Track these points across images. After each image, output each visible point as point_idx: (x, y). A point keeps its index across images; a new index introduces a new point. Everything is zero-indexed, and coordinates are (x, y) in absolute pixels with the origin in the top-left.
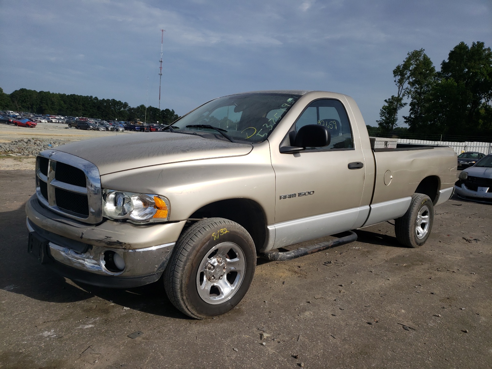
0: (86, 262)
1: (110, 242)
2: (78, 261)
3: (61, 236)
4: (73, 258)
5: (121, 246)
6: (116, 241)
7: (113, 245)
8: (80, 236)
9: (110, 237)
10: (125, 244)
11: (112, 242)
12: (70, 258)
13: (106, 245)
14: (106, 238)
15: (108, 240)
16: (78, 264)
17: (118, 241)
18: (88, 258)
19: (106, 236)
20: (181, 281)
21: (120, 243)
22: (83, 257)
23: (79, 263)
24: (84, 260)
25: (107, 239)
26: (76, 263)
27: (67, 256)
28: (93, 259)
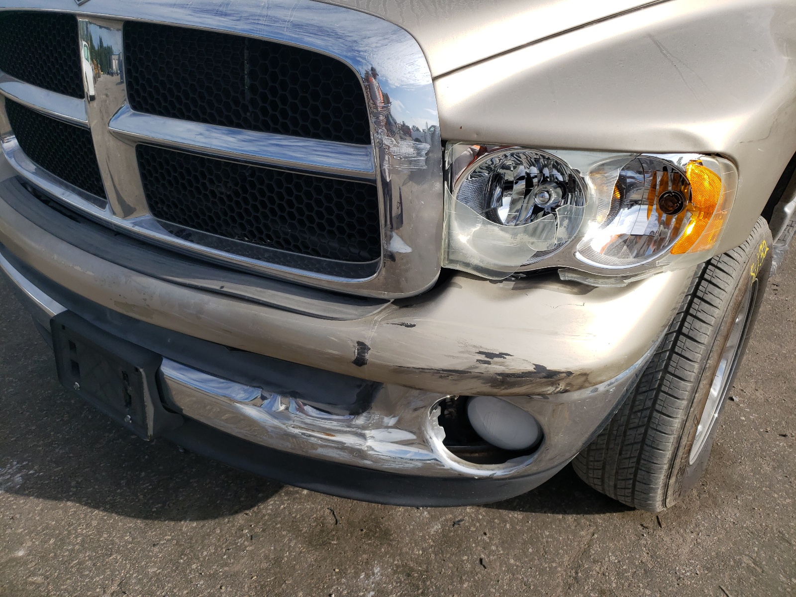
0: (370, 443)
1: (505, 376)
2: (333, 441)
3: (233, 349)
4: (307, 430)
5: (552, 384)
6: (531, 368)
7: (520, 384)
8: (354, 358)
9: (501, 355)
10: (569, 373)
11: (513, 375)
12: (297, 431)
13: (487, 388)
14: (483, 357)
15: (496, 367)
16: (335, 451)
17: (539, 368)
18: (379, 426)
19: (480, 353)
20: (680, 438)
21: (551, 376)
22: (358, 427)
23: (337, 448)
24: (363, 436)
25: (489, 363)
26: (322, 446)
27: (276, 422)
28: (396, 426)
